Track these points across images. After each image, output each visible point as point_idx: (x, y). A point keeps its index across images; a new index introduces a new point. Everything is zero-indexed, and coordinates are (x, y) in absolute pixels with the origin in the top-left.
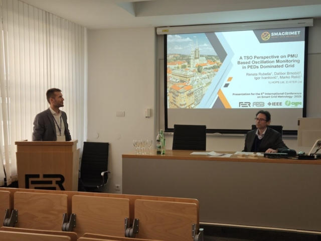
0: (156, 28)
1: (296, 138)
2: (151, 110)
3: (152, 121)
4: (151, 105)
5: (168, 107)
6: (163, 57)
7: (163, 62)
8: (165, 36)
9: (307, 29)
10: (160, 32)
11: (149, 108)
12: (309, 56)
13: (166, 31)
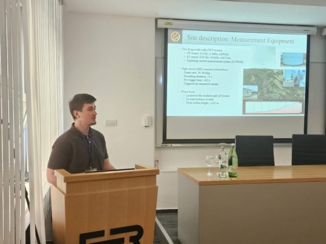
2: (151, 118)
3: (152, 130)
4: (152, 113)
5: (168, 114)
8: (166, 30)
10: (162, 24)
13: (169, 24)
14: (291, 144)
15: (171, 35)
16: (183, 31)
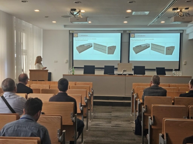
0: (69, 31)
1: (117, 70)
2: (67, 60)
3: (68, 64)
4: (68, 59)
5: (74, 59)
6: (72, 41)
7: (72, 43)
8: (73, 34)
9: (121, 34)
10: (71, 32)
11: (67, 59)
12: (122, 43)
13: (73, 32)
14: (104, 69)
15: (74, 35)
16: (78, 34)
